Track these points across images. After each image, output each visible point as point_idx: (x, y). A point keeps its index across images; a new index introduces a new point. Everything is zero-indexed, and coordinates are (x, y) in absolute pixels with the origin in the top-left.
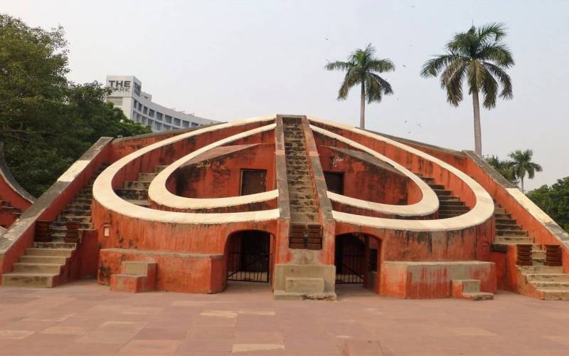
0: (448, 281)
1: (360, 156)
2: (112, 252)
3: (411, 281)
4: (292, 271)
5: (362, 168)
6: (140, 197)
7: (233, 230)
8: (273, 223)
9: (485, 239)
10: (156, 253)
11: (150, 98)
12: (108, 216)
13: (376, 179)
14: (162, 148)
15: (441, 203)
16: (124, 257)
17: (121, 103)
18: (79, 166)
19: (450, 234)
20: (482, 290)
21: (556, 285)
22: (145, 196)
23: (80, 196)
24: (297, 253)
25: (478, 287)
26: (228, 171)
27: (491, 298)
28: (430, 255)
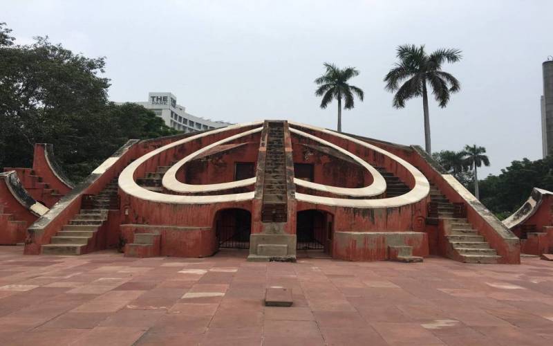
0: (386, 247)
1: (326, 151)
2: (128, 227)
3: (355, 247)
4: (263, 239)
5: (328, 161)
6: (156, 185)
7: (219, 208)
8: (250, 202)
9: (420, 215)
10: (160, 226)
11: (184, 110)
12: (127, 199)
13: (339, 168)
14: (176, 147)
15: (388, 186)
16: (137, 230)
17: (161, 114)
18: (111, 162)
19: (389, 210)
20: (414, 254)
21: (476, 251)
22: (160, 183)
23: (110, 185)
24: (268, 226)
25: (411, 252)
26: (225, 164)
27: (421, 261)
28: (373, 226)
